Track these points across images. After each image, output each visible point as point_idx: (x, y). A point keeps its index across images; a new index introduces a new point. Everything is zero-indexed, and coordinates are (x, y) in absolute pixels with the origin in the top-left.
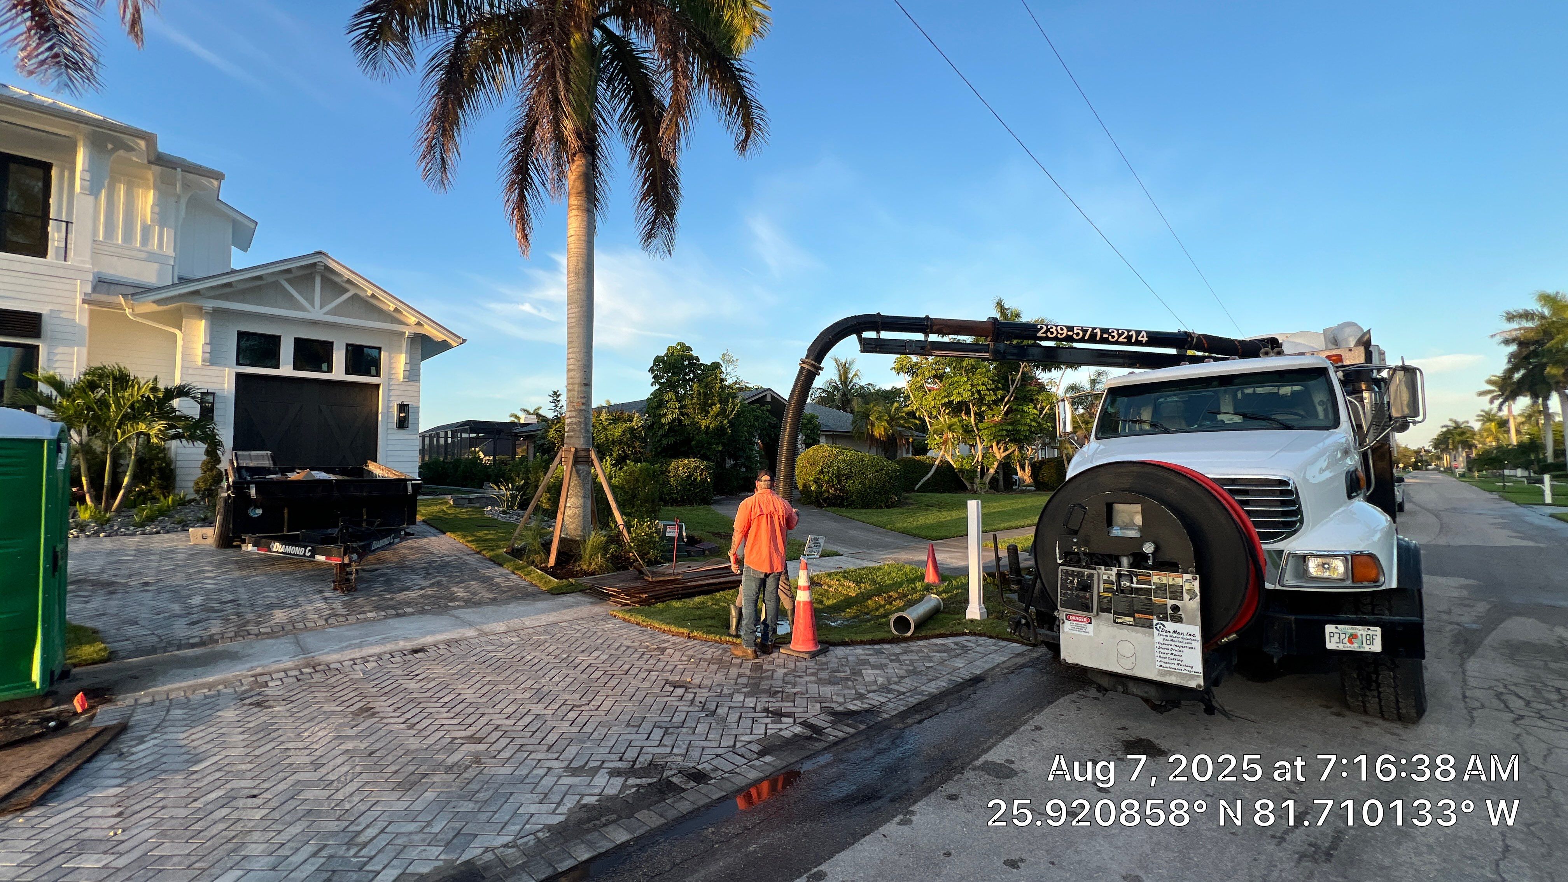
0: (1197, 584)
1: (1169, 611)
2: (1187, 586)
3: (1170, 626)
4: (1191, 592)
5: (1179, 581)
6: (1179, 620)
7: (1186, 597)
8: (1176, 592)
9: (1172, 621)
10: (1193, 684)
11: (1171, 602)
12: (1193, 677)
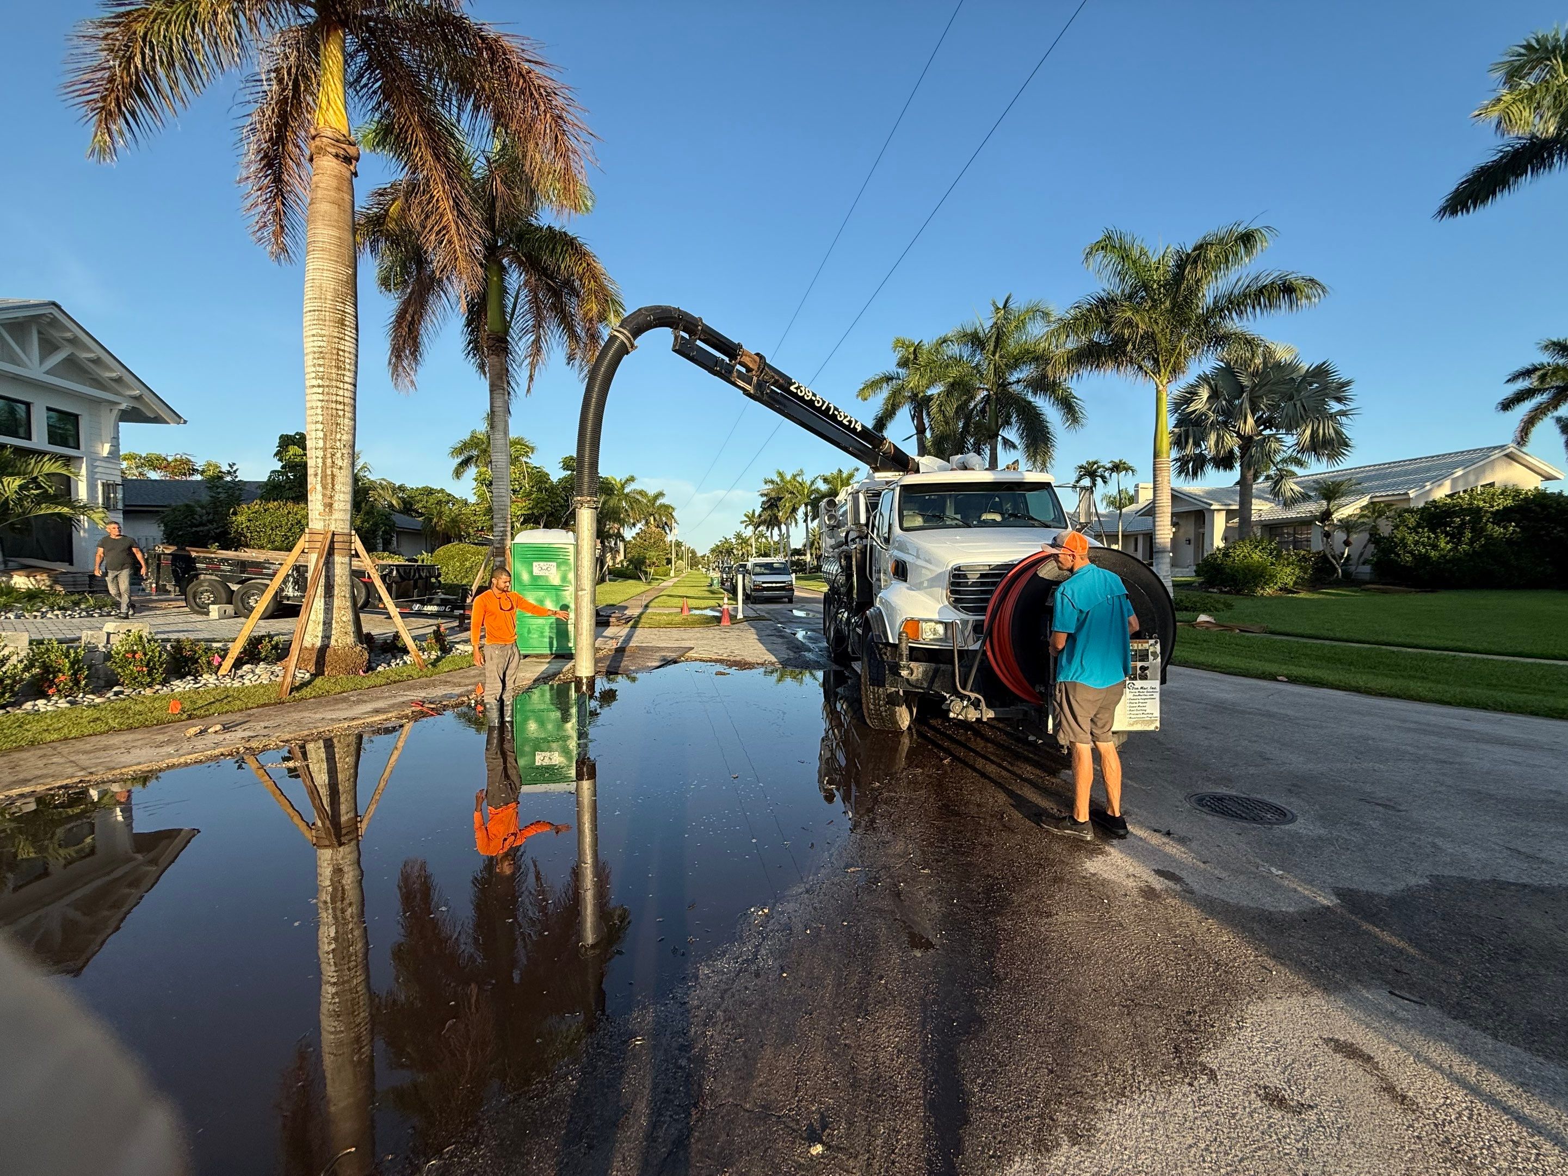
0: (1158, 647)
1: (1139, 672)
2: (1151, 649)
3: (1139, 683)
4: (1154, 654)
5: (1146, 646)
6: (1144, 678)
7: (1151, 658)
8: (1144, 656)
9: (1141, 679)
10: (1152, 728)
11: (1139, 664)
12: (1152, 722)
